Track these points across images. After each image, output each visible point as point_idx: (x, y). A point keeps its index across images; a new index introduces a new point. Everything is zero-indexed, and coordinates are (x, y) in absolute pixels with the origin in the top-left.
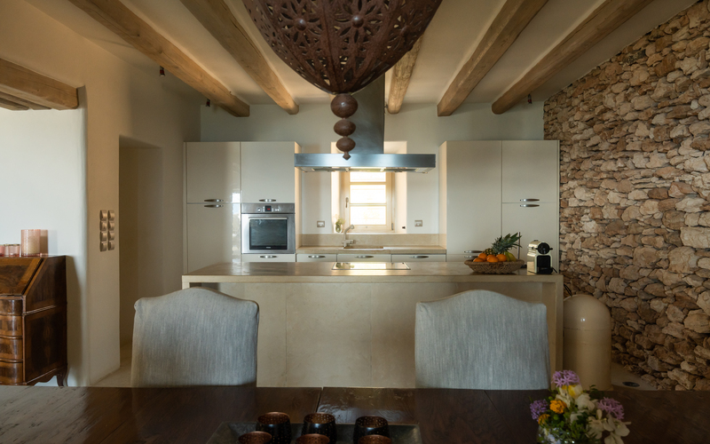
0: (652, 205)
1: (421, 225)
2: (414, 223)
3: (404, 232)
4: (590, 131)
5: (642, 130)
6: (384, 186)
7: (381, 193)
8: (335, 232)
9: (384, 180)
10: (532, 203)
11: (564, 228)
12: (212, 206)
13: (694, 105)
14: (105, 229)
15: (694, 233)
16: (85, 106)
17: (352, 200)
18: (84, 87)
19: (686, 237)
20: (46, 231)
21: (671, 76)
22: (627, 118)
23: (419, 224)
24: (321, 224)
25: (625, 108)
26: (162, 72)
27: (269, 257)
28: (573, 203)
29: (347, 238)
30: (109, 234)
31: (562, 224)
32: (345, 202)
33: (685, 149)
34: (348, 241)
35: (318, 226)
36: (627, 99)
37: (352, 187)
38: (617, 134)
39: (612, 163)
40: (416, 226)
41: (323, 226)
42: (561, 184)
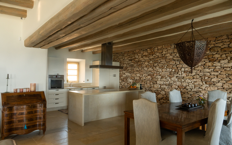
0: (149, 77)
2: (87, 80)
3: (84, 82)
4: (131, 62)
5: (147, 63)
7: (75, 72)
10: (115, 76)
11: (121, 81)
13: (159, 61)
15: (160, 81)
17: (68, 74)
19: (158, 82)
21: (154, 55)
22: (142, 61)
23: (88, 80)
25: (141, 59)
28: (124, 76)
31: (120, 80)
33: (158, 68)
34: (72, 85)
36: (142, 57)
37: (68, 70)
38: (139, 63)
39: (138, 69)
42: (120, 72)
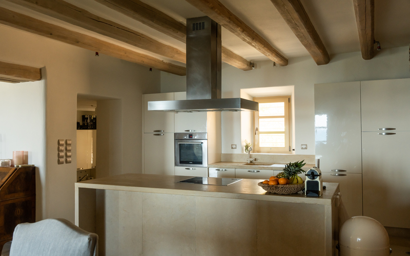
1: (306, 148)
3: (293, 153)
6: (283, 119)
7: (281, 124)
8: (245, 152)
9: (283, 114)
10: (390, 132)
12: (158, 135)
14: (62, 151)
16: (46, 78)
17: (260, 130)
18: (45, 67)
20: (27, 152)
23: (304, 147)
24: (234, 146)
26: (97, 54)
27: (193, 169)
29: (251, 157)
30: (66, 154)
32: (255, 131)
34: (251, 159)
35: (232, 148)
37: (260, 120)
40: (302, 148)
41: (236, 148)
